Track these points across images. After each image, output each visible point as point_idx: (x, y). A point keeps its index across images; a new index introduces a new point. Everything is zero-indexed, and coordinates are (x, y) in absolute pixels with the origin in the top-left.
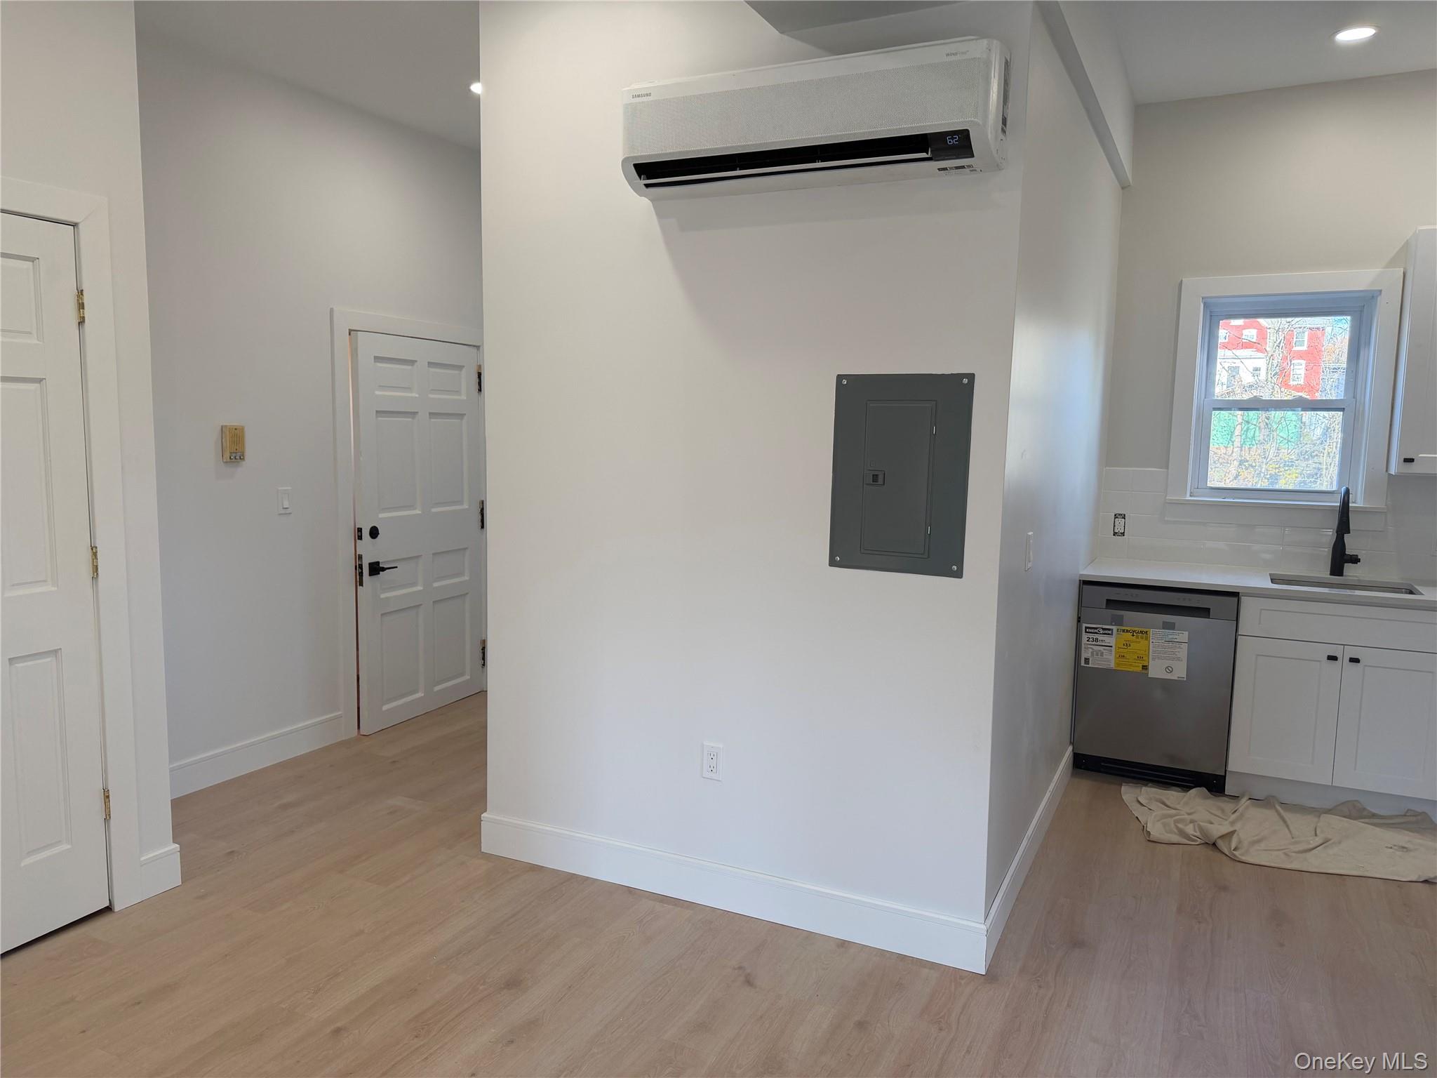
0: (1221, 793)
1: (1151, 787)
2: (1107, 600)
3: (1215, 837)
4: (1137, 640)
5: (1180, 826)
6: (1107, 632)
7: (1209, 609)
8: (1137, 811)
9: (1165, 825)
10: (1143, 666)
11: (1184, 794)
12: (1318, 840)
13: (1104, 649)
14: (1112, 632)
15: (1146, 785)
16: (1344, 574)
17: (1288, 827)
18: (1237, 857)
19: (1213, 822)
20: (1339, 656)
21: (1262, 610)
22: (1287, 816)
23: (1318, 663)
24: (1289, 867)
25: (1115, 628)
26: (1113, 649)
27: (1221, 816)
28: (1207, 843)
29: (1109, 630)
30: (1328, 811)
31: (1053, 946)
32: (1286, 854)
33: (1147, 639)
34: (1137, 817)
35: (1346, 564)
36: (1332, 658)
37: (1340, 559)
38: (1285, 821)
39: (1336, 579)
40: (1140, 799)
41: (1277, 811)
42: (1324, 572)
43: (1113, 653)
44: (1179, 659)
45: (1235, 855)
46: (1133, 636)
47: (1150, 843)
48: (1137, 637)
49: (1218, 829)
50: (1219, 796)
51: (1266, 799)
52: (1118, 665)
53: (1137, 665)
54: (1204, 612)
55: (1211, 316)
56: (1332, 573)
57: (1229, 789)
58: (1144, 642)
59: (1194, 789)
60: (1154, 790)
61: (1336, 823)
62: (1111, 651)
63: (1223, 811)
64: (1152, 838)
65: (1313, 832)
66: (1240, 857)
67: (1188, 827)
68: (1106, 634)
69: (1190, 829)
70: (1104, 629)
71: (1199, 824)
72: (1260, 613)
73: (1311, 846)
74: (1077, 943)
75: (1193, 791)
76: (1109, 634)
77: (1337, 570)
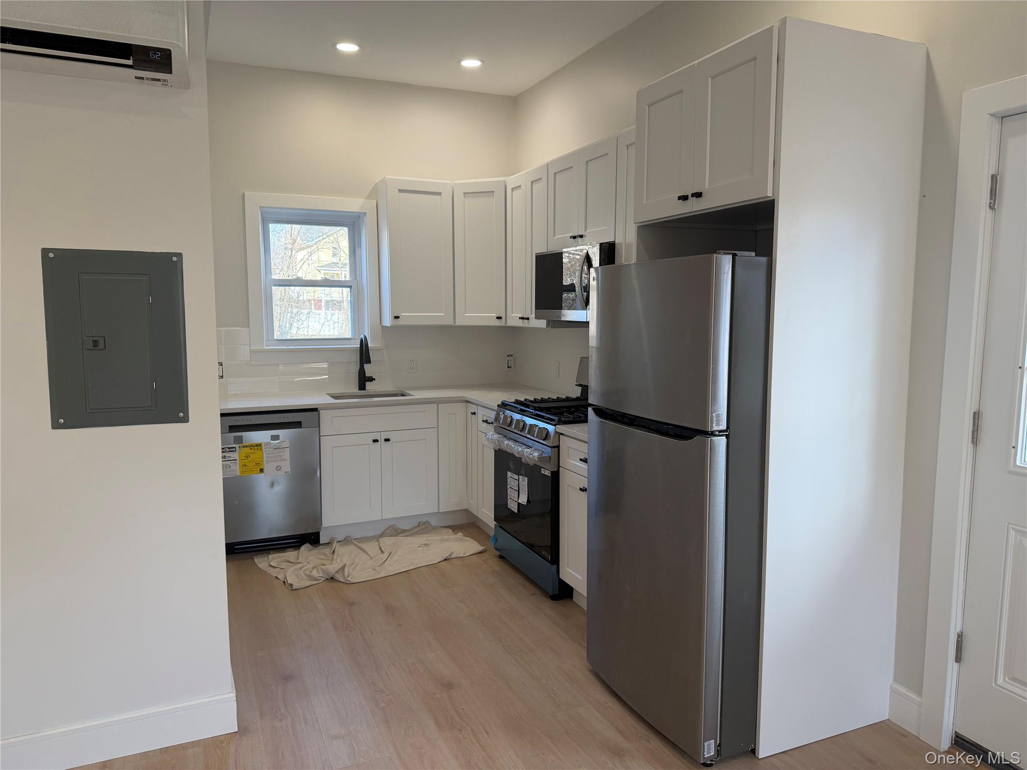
0: (317, 543)
1: (273, 554)
2: (230, 426)
3: (333, 573)
4: (254, 451)
5: (307, 573)
6: (231, 450)
7: (301, 422)
8: (273, 572)
9: (297, 576)
10: (260, 469)
11: (297, 551)
12: (386, 555)
13: (231, 463)
14: (236, 449)
15: (269, 553)
16: (366, 388)
17: (366, 553)
18: (350, 581)
19: (325, 563)
20: (379, 439)
21: (332, 417)
22: (363, 546)
23: (368, 446)
24: (379, 577)
25: (237, 446)
26: (238, 461)
27: (324, 558)
28: (327, 579)
29: (233, 448)
30: (381, 535)
31: (272, 688)
32: (374, 569)
33: (261, 449)
34: (276, 577)
35: (367, 383)
36: (375, 441)
37: (363, 380)
38: (362, 549)
39: (362, 392)
40: (271, 564)
41: (354, 544)
42: (354, 389)
43: (238, 464)
44: (284, 460)
45: (348, 580)
46: (251, 449)
47: (293, 591)
48: (254, 450)
49: (332, 568)
50: (317, 546)
51: (345, 539)
52: (242, 472)
53: (256, 469)
54: (298, 425)
55: (263, 220)
56: (360, 389)
57: (323, 540)
58: (259, 452)
59: (303, 546)
60: (277, 555)
61: (387, 542)
62: (236, 463)
63: (325, 555)
64: (294, 587)
65: (380, 551)
66: (351, 580)
67: (313, 572)
68: (231, 451)
69: (315, 573)
70: (229, 448)
71: (320, 568)
72: (332, 420)
73: (385, 559)
74: (287, 678)
75: (303, 548)
76: (233, 451)
77: (362, 387)
